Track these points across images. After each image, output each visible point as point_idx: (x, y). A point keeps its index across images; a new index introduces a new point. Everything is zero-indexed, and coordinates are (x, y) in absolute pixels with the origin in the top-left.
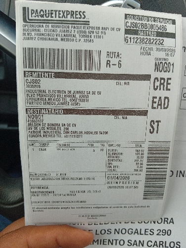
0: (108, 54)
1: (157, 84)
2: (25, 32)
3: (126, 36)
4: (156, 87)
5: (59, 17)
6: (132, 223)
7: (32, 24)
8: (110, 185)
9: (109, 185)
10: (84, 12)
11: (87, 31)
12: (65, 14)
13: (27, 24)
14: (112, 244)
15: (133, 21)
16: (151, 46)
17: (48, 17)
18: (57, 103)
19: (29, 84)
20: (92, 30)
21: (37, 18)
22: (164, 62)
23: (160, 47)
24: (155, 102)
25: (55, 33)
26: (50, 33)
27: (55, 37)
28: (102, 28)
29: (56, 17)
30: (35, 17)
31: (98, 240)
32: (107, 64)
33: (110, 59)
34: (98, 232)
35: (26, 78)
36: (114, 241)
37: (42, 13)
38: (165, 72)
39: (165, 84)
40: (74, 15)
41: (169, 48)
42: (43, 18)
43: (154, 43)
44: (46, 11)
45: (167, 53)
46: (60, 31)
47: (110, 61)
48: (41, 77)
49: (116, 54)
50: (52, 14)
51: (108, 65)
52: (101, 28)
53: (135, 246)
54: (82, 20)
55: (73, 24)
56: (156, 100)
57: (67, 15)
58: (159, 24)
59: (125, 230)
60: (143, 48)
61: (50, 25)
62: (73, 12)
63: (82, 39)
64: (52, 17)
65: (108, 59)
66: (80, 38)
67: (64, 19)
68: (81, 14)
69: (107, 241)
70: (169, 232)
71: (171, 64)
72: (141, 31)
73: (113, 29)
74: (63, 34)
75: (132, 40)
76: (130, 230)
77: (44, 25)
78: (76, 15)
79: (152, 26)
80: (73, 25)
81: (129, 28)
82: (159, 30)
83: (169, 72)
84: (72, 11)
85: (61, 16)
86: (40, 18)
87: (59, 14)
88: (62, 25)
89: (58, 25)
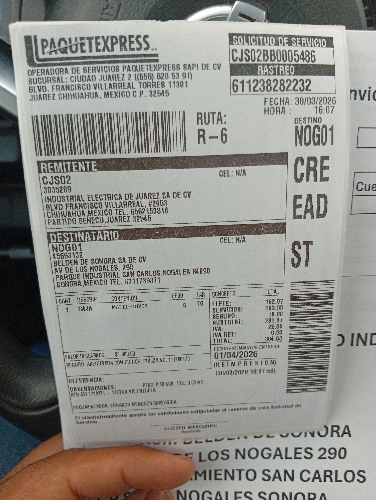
0: (200, 117)
1: (302, 169)
2: (33, 85)
3: (234, 77)
4: (299, 177)
5: (98, 50)
6: (268, 436)
7: (45, 68)
8: (221, 369)
9: (218, 369)
10: (146, 36)
11: (155, 73)
12: (109, 44)
13: (36, 68)
14: (232, 478)
15: (246, 46)
16: (285, 95)
17: (76, 51)
18: (106, 218)
19: (49, 185)
20: (165, 72)
21: (54, 55)
22: (312, 125)
23: (304, 95)
24: (300, 206)
25: (91, 83)
26: (81, 83)
27: (92, 90)
28: (185, 66)
29: (91, 51)
30: (50, 53)
31: (204, 472)
32: (199, 136)
33: (204, 127)
34: (205, 457)
35: (42, 175)
36: (237, 474)
37: (63, 45)
38: (315, 144)
39: (318, 169)
40: (127, 44)
41: (323, 96)
42: (65, 55)
43: (291, 88)
44: (70, 39)
45: (318, 106)
46: (102, 78)
47: (204, 131)
48: (72, 171)
49: (216, 116)
50: (82, 44)
51: (201, 139)
52: (182, 67)
53: (277, 480)
54: (142, 52)
55: (125, 62)
56: (302, 201)
57: (113, 44)
58: (300, 49)
59: (257, 450)
60: (268, 100)
61: (81, 67)
62: (125, 37)
63: (146, 91)
64: (83, 51)
65: (200, 127)
66: (142, 89)
67: (106, 53)
68: (141, 40)
69: (223, 472)
70: (343, 451)
71: (329, 127)
72: (263, 65)
73: (206, 66)
74: (108, 83)
75: (246, 85)
76: (266, 451)
77: (69, 68)
78: (131, 42)
79: (285, 55)
80: (127, 64)
81: (238, 62)
82: (301, 62)
83: (324, 144)
84: (121, 37)
85: (101, 47)
86: (60, 55)
87: (98, 44)
88: (103, 65)
89: (96, 66)
